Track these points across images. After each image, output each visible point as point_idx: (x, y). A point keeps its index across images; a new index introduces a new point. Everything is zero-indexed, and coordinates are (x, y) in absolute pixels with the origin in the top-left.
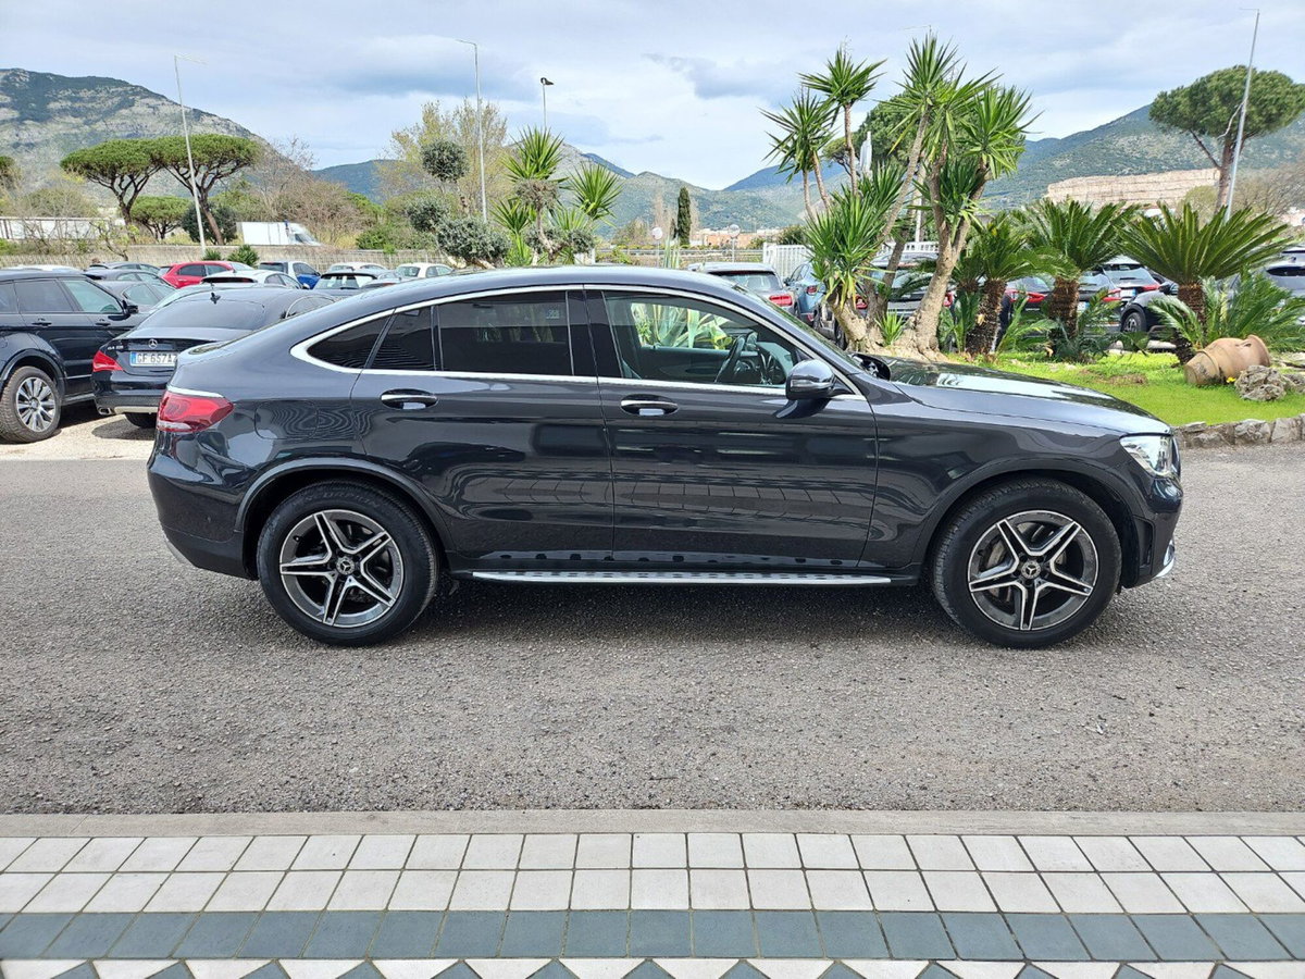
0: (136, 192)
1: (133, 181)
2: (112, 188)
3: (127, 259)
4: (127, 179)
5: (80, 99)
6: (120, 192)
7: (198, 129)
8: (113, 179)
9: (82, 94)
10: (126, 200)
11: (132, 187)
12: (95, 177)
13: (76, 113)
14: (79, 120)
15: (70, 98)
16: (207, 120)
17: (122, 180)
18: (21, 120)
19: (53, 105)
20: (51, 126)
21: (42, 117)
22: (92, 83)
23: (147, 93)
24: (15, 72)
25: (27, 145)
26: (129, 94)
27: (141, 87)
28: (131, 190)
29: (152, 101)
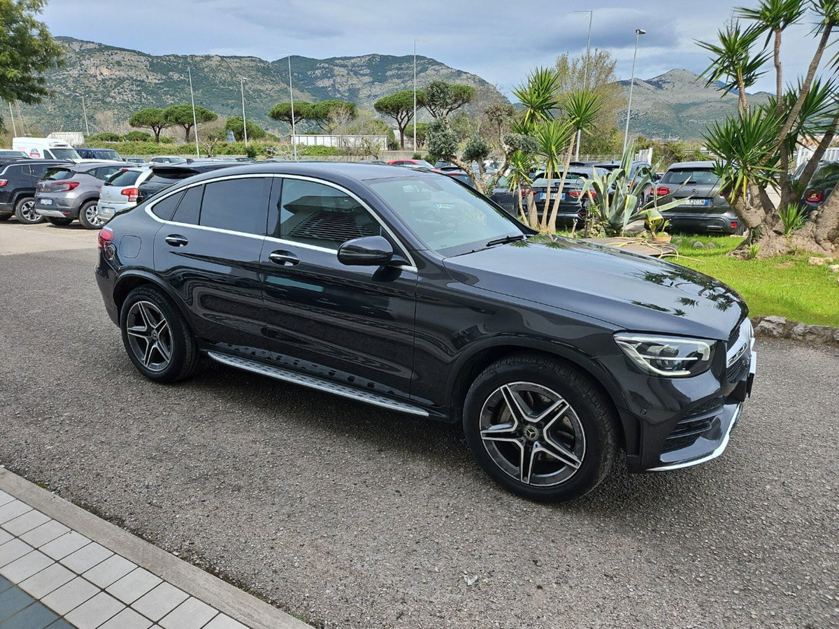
0: (409, 120)
1: (407, 114)
2: (397, 119)
3: (377, 158)
4: (405, 113)
5: (402, 69)
6: (400, 121)
7: (458, 82)
8: (398, 114)
9: (403, 66)
10: (403, 126)
11: (407, 117)
12: (389, 113)
13: (399, 77)
14: (400, 81)
15: (397, 69)
16: (464, 76)
17: (402, 114)
18: (373, 82)
19: (389, 73)
20: (386, 85)
21: (383, 80)
22: (409, 59)
23: (434, 62)
24: (374, 56)
25: (374, 96)
26: (426, 63)
27: (432, 59)
28: (406, 119)
29: (437, 67)
